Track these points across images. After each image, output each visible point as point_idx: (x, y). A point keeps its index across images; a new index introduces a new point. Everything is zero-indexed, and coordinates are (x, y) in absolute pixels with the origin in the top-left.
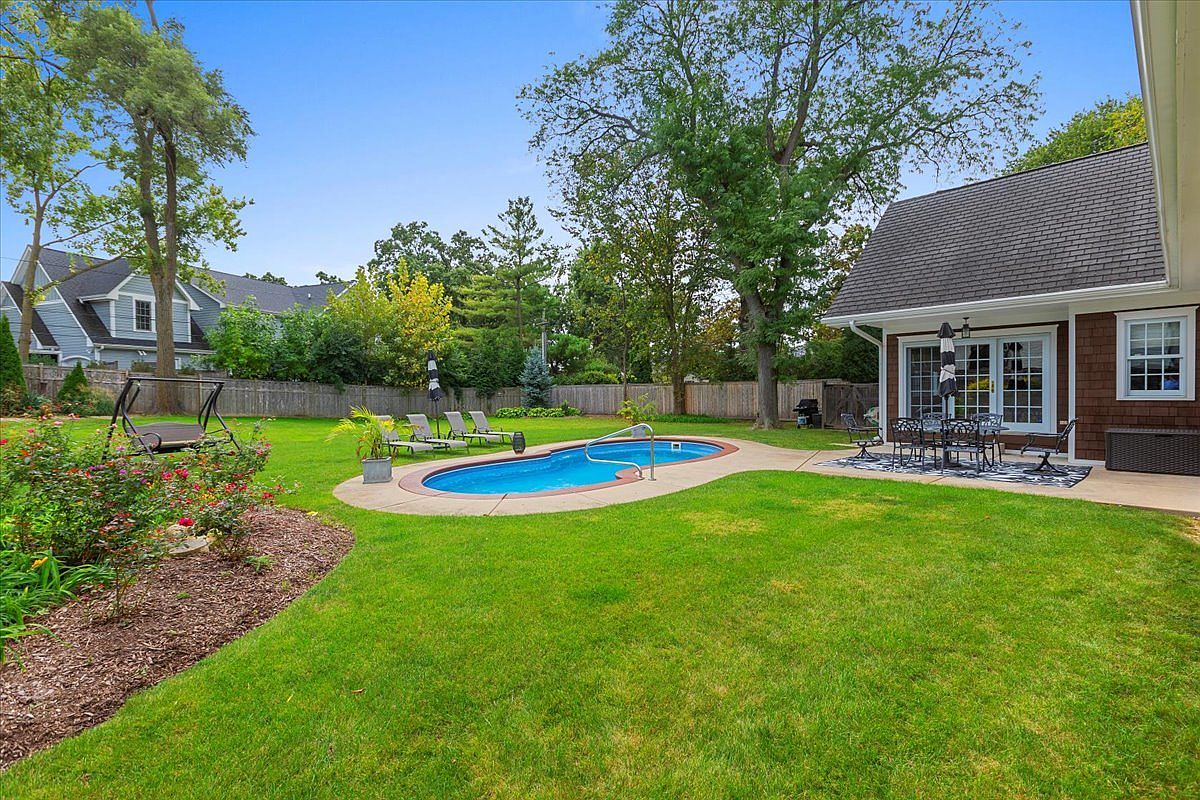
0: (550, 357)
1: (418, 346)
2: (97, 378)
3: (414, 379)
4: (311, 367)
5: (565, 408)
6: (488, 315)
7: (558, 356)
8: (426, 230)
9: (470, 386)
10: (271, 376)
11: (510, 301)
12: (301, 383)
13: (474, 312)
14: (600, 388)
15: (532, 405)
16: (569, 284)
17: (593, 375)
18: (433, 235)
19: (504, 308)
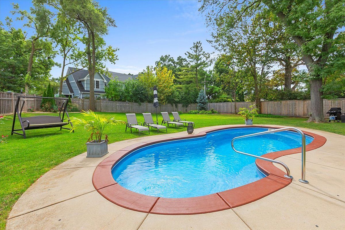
0: (207, 94)
1: (163, 90)
2: (75, 101)
3: (162, 101)
4: (131, 97)
5: (212, 110)
6: (187, 80)
7: (209, 93)
8: (170, 57)
9: (180, 103)
10: (120, 100)
11: (194, 76)
12: (129, 102)
13: (182, 80)
14: (225, 104)
15: (201, 110)
16: (214, 70)
17: (222, 99)
18: (172, 58)
19: (192, 78)
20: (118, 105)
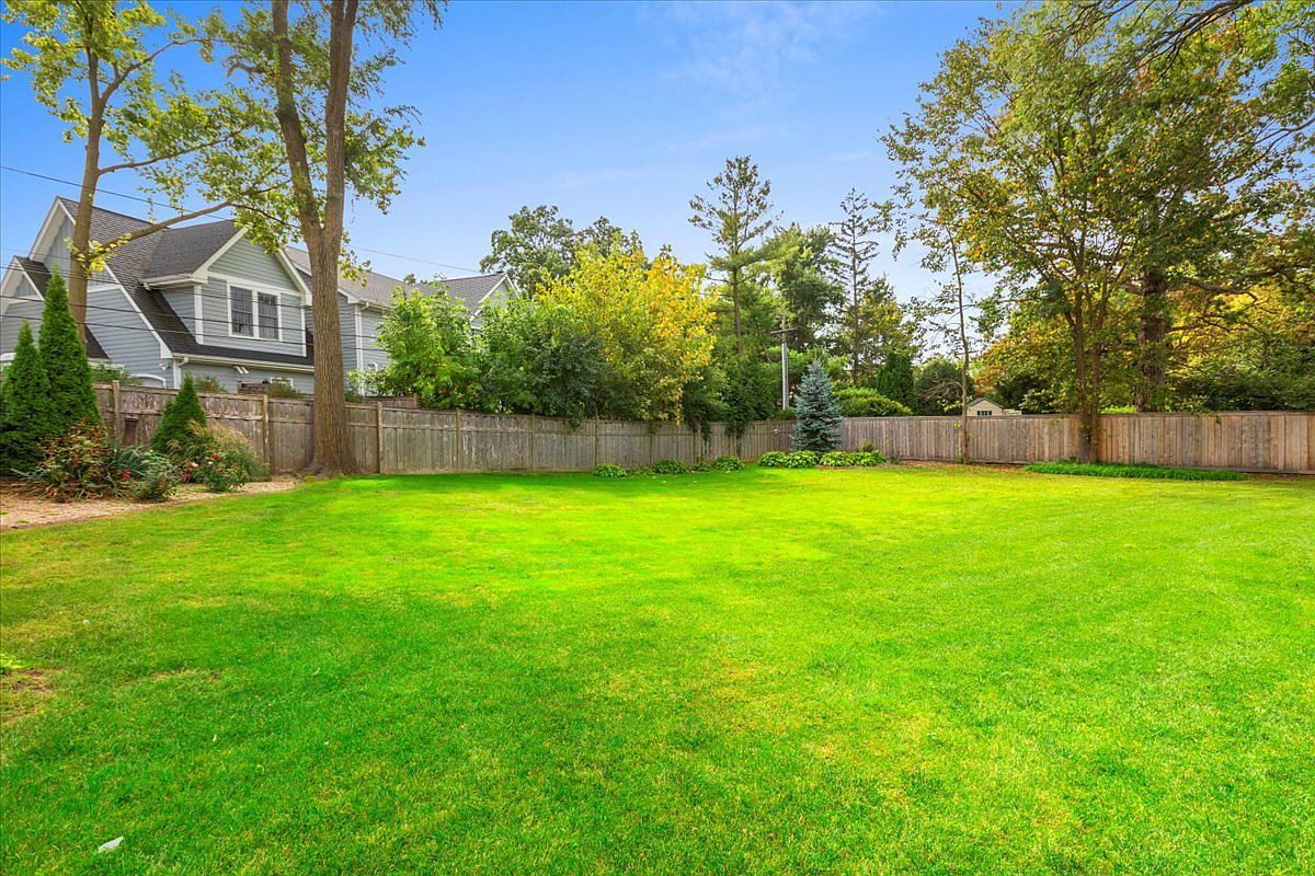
8: (557, 217)
9: (718, 420)
10: (479, 406)
11: (726, 302)
12: (520, 417)
20: (469, 432)
